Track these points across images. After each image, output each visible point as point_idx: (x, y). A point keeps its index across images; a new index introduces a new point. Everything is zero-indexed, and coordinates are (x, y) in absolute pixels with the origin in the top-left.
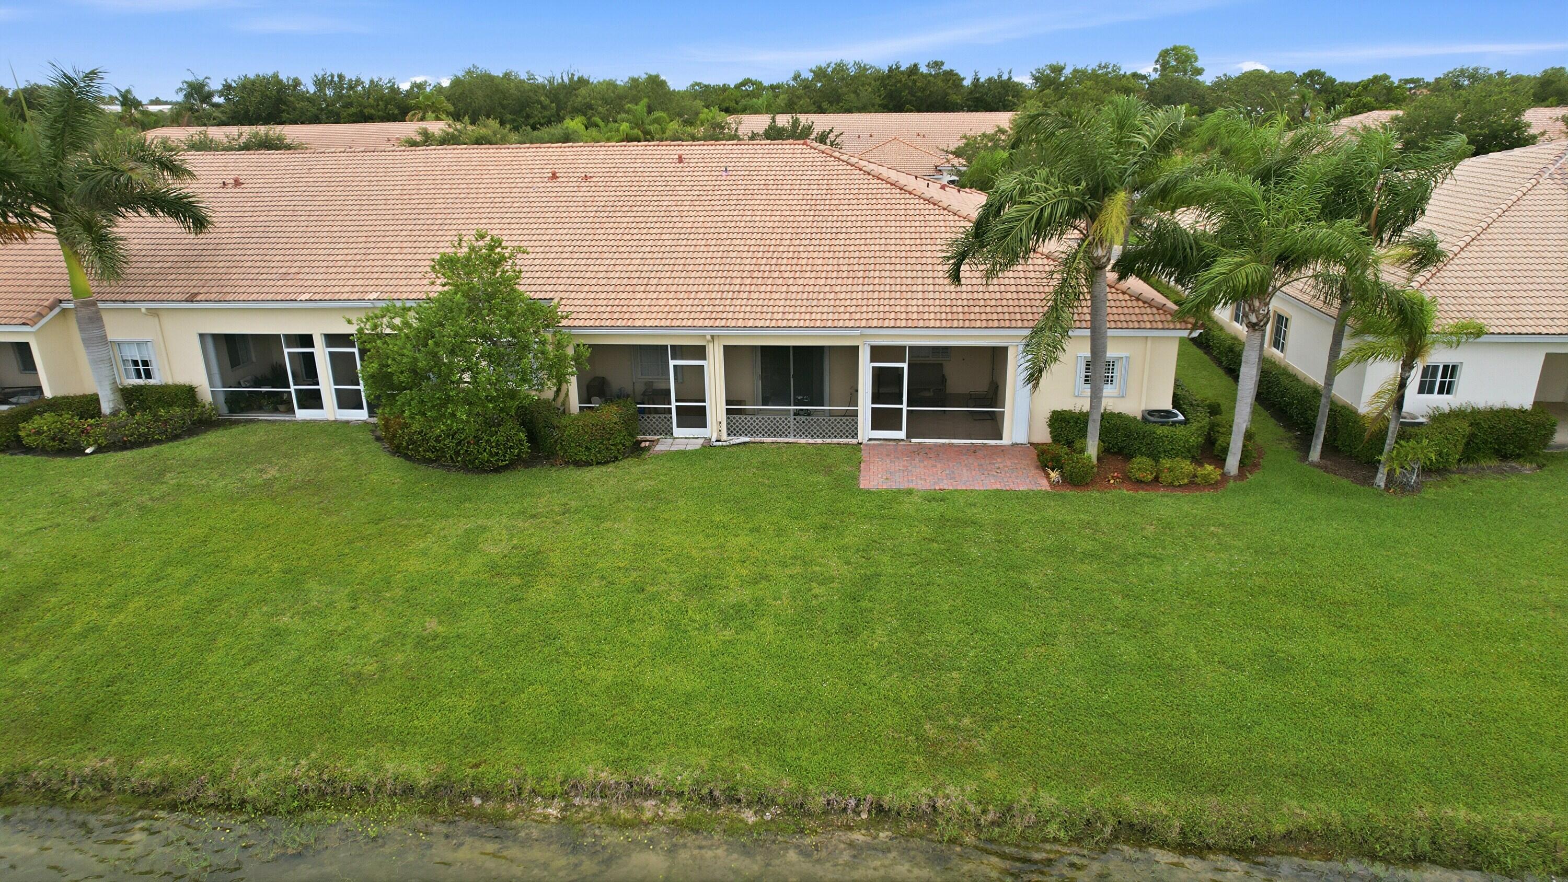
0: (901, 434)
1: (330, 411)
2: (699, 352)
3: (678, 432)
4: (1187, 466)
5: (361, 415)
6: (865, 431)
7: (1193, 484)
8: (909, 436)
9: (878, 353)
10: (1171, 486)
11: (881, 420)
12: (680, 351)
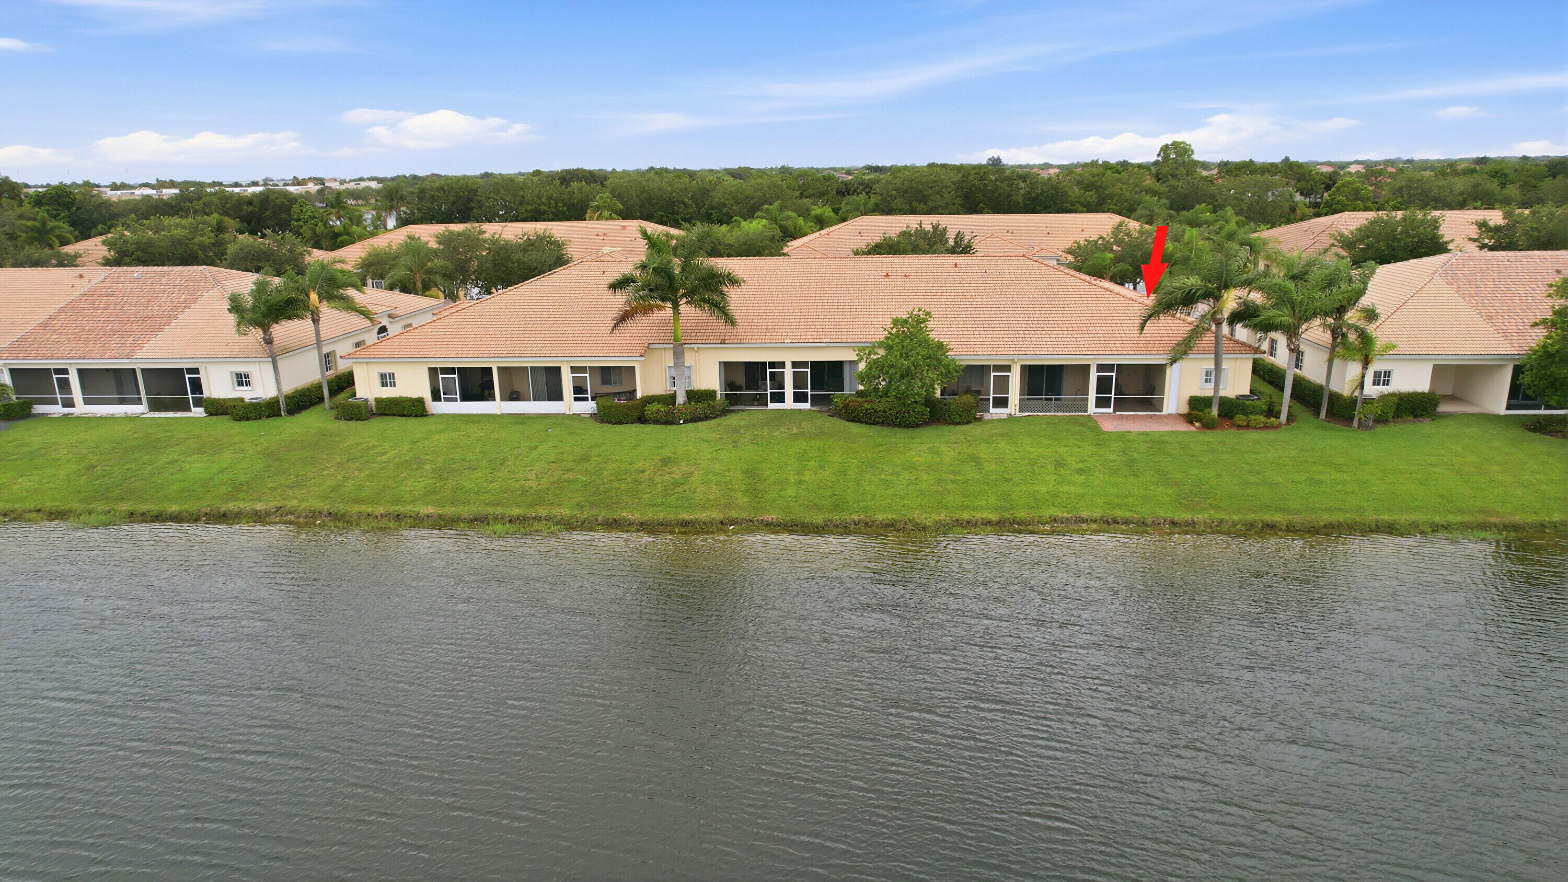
0: (1110, 410)
1: (789, 403)
2: (1008, 368)
3: (992, 410)
4: (1262, 419)
5: (807, 406)
6: (1092, 409)
7: (1266, 427)
8: (1114, 411)
9: (1101, 368)
10: (1255, 428)
11: (1100, 403)
12: (998, 368)
